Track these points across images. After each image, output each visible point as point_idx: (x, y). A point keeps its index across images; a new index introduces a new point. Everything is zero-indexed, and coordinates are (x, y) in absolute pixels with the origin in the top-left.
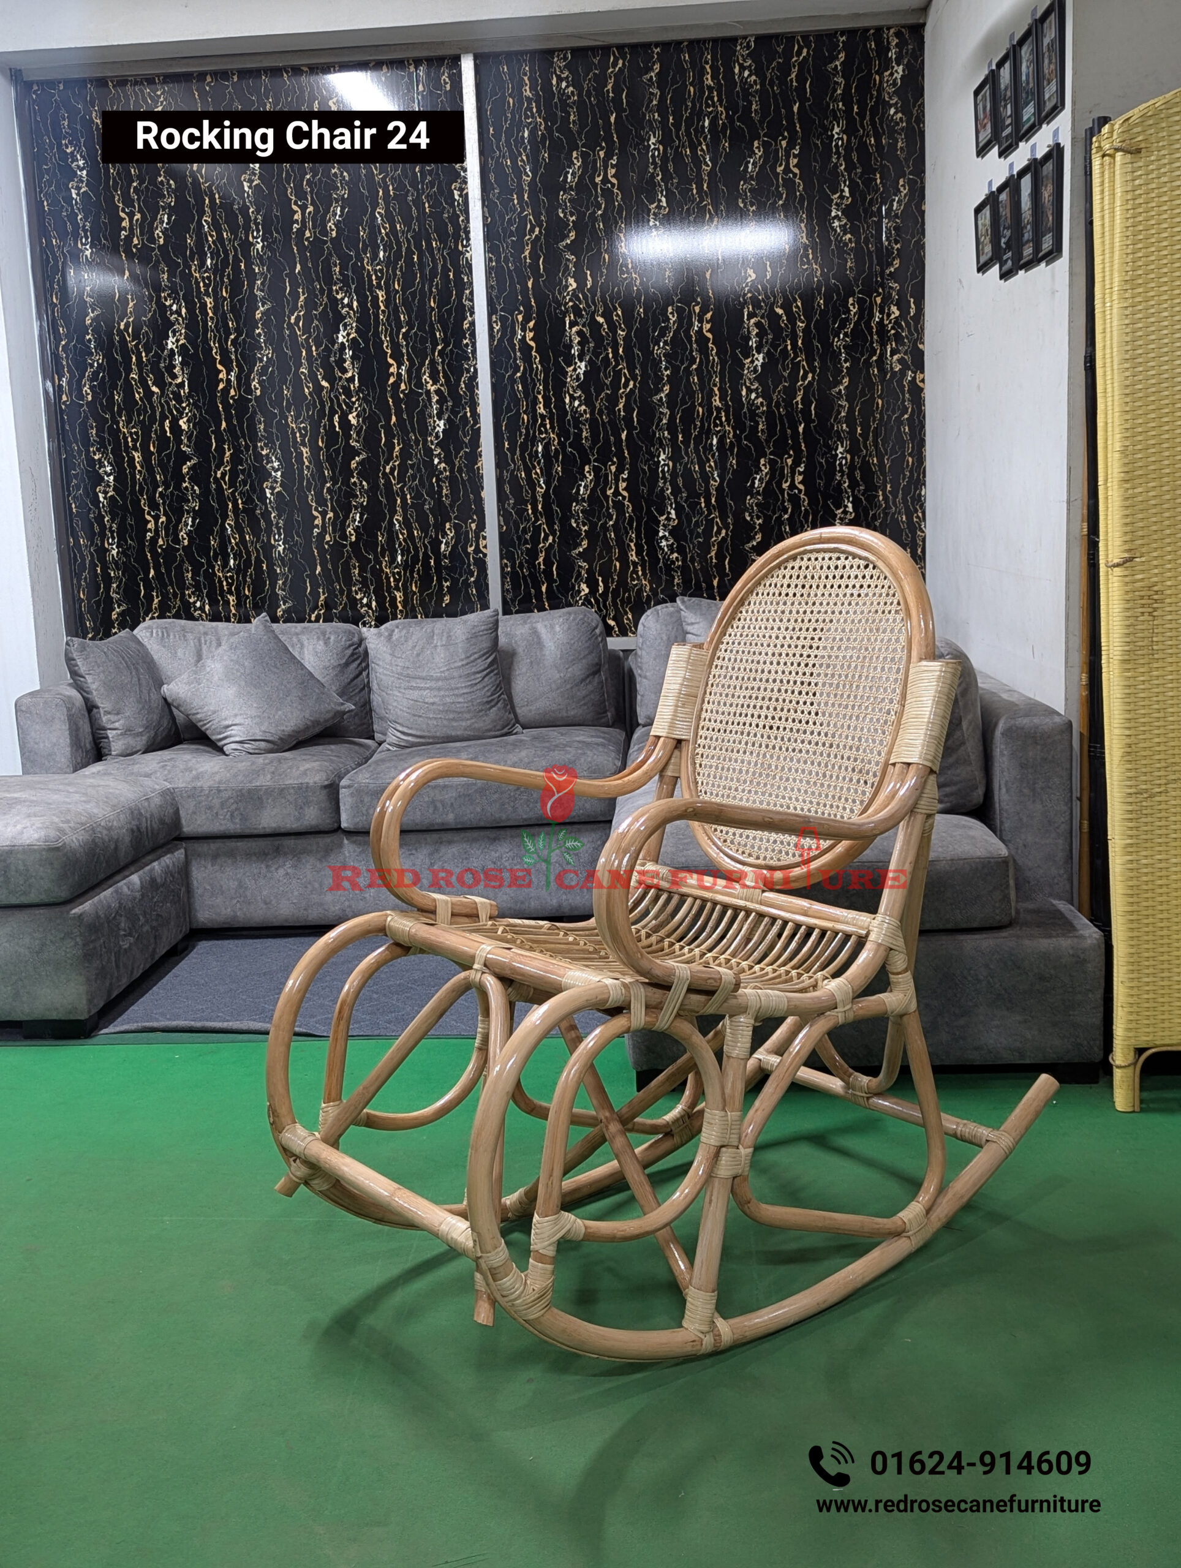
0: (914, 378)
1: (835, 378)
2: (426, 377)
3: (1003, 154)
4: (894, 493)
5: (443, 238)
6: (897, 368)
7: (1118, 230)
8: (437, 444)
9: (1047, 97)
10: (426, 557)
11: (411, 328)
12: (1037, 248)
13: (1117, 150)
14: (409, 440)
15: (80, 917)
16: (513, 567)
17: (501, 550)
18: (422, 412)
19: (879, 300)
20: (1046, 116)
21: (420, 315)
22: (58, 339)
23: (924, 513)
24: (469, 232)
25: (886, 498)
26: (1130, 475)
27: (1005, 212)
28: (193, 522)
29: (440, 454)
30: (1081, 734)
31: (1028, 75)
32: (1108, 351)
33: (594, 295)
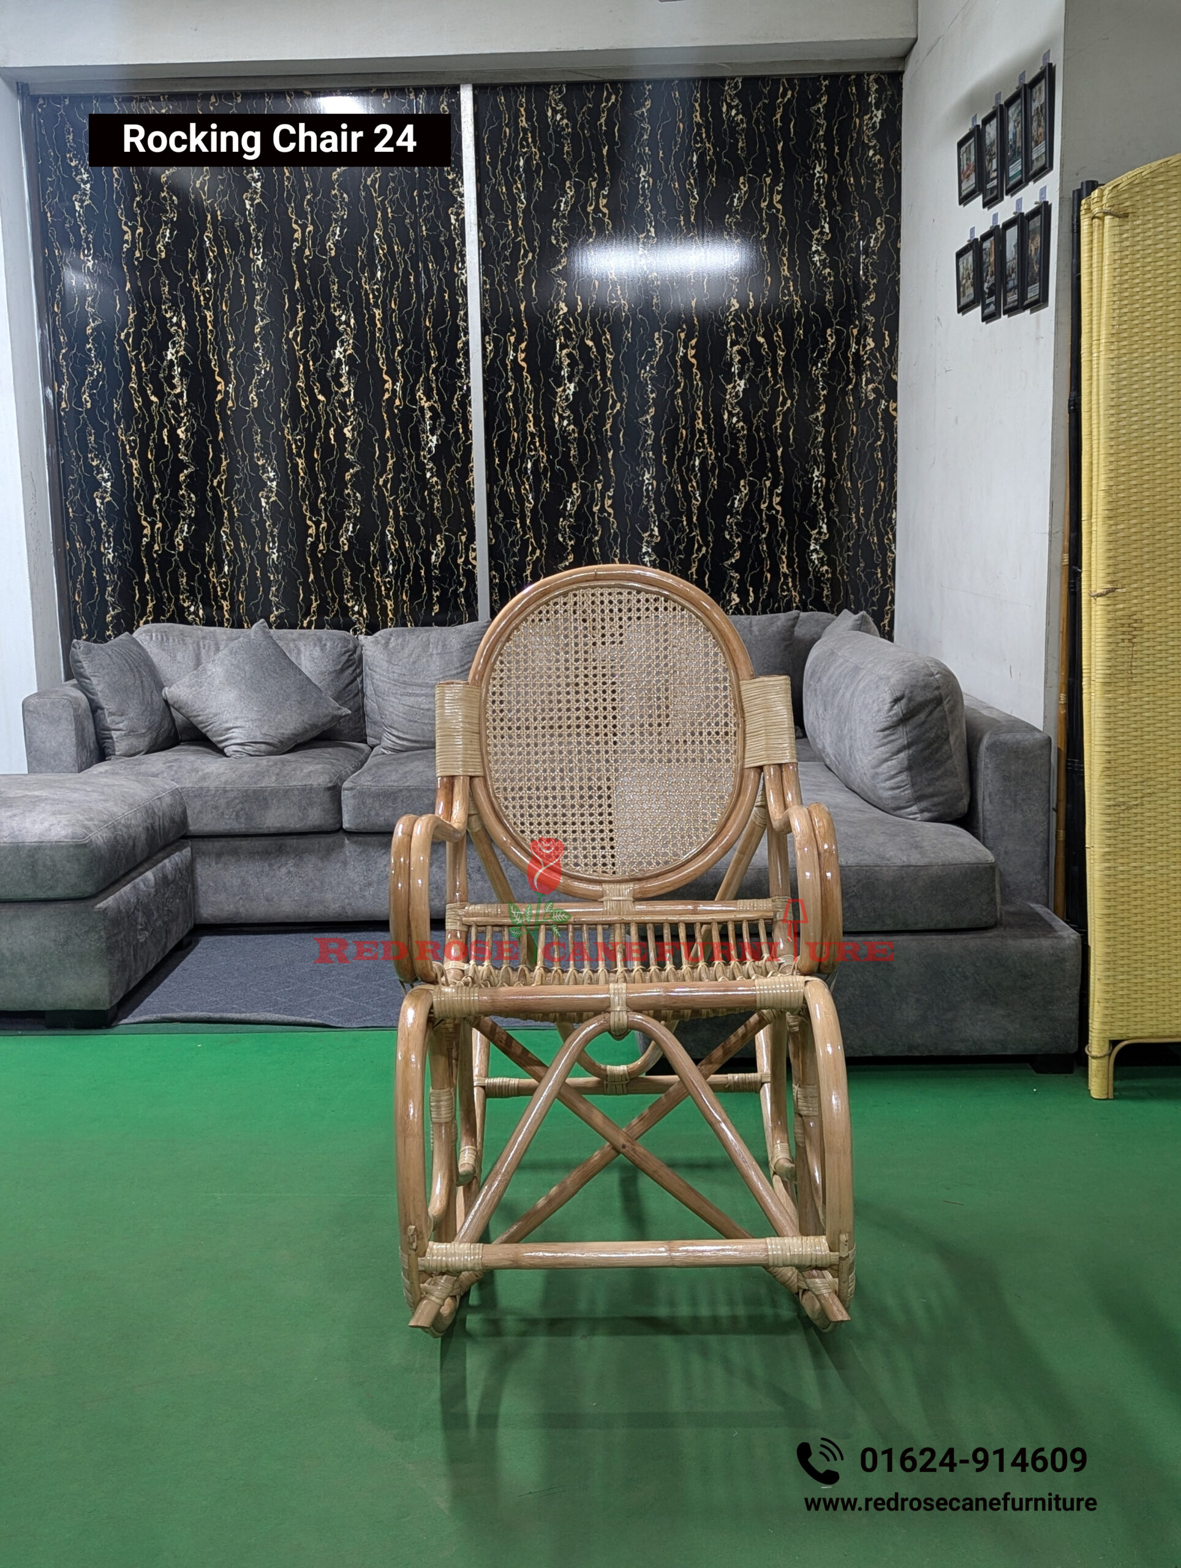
0: (887, 407)
1: (812, 404)
2: (420, 394)
3: (987, 204)
4: (867, 515)
5: (439, 260)
6: (872, 396)
7: (1105, 287)
8: (430, 459)
9: (1034, 156)
10: (417, 568)
11: (406, 346)
12: (1023, 295)
13: (1106, 214)
14: (403, 454)
15: (104, 911)
16: (501, 578)
17: (490, 562)
18: (416, 428)
19: (855, 332)
20: (1032, 174)
21: (415, 334)
22: (58, 347)
23: (894, 535)
24: (465, 255)
25: (858, 520)
26: (1114, 512)
27: (990, 259)
28: (189, 528)
29: (432, 468)
30: (1059, 750)
31: (1015, 135)
32: (1094, 398)
33: (584, 319)
